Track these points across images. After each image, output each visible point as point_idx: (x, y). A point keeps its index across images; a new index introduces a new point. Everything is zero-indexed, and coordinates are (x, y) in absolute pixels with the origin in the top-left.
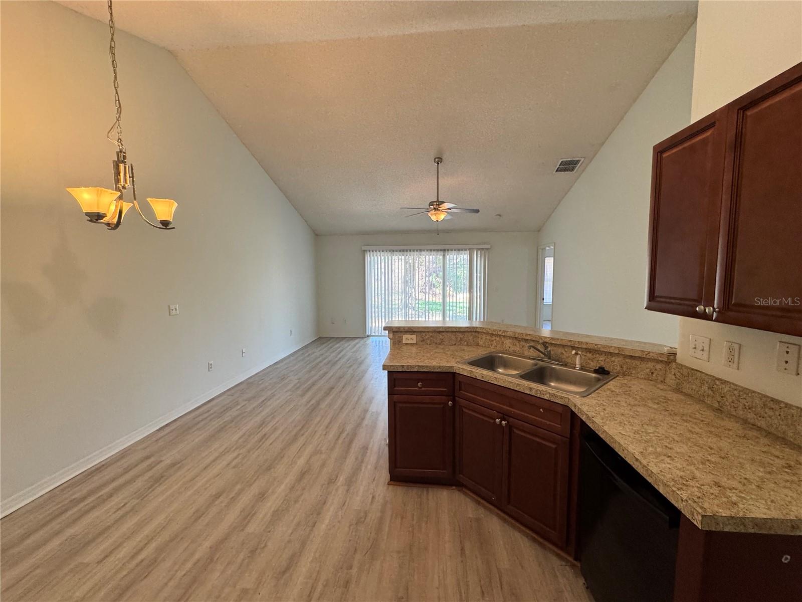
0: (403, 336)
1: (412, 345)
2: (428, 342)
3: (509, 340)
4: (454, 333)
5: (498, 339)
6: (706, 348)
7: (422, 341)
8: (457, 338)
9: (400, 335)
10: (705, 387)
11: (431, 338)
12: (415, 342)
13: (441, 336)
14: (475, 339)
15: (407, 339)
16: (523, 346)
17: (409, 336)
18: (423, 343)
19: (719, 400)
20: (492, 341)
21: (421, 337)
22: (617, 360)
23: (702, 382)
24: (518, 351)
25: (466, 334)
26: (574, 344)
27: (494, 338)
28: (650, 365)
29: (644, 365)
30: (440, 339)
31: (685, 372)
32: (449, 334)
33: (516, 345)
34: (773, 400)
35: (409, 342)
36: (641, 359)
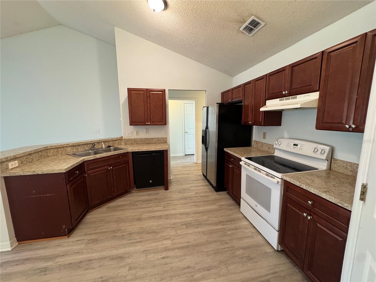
0: (9, 163)
1: (16, 167)
2: (25, 162)
3: (69, 148)
4: (37, 153)
5: (63, 149)
6: (131, 133)
7: (21, 163)
8: (39, 155)
9: (6, 163)
10: (133, 141)
11: (26, 160)
12: (18, 166)
13: (31, 156)
14: (47, 153)
15: (12, 165)
16: (77, 148)
17: (13, 163)
18: (22, 164)
19: (137, 142)
20: (59, 151)
21: (21, 161)
22: (111, 142)
23: (132, 140)
24: (75, 151)
25: (43, 152)
26: (99, 141)
27: (59, 149)
28: (118, 141)
29: (117, 142)
30: (31, 158)
31: (127, 140)
32: (35, 154)
33: (74, 149)
34: (146, 138)
35: (14, 166)
36: (116, 140)
